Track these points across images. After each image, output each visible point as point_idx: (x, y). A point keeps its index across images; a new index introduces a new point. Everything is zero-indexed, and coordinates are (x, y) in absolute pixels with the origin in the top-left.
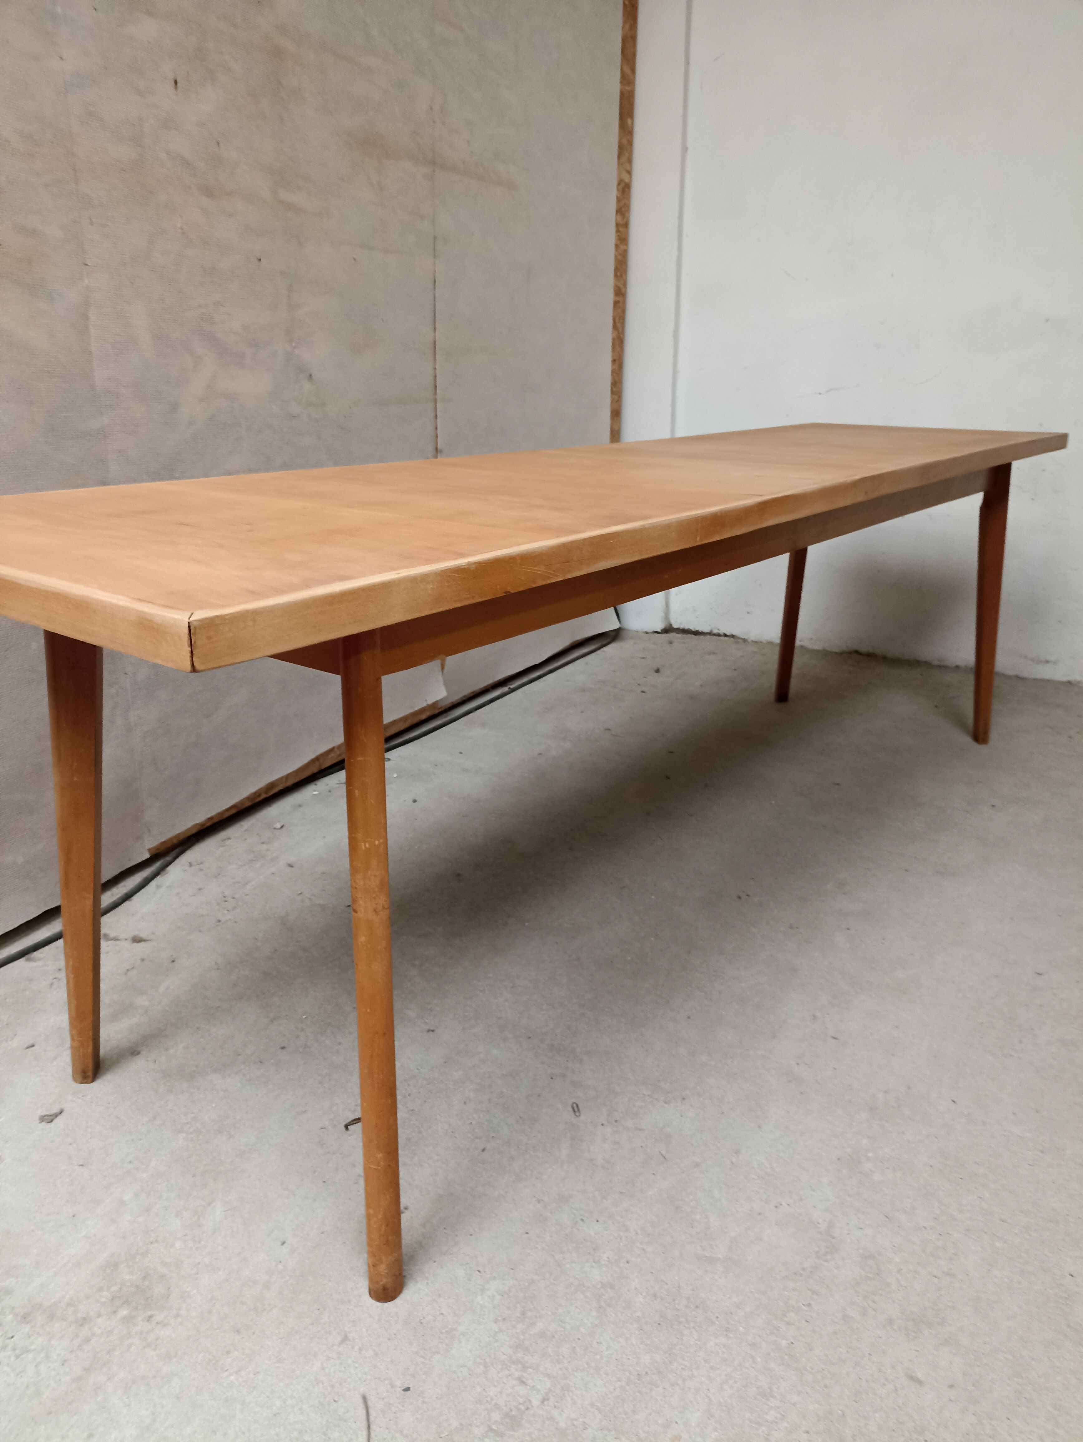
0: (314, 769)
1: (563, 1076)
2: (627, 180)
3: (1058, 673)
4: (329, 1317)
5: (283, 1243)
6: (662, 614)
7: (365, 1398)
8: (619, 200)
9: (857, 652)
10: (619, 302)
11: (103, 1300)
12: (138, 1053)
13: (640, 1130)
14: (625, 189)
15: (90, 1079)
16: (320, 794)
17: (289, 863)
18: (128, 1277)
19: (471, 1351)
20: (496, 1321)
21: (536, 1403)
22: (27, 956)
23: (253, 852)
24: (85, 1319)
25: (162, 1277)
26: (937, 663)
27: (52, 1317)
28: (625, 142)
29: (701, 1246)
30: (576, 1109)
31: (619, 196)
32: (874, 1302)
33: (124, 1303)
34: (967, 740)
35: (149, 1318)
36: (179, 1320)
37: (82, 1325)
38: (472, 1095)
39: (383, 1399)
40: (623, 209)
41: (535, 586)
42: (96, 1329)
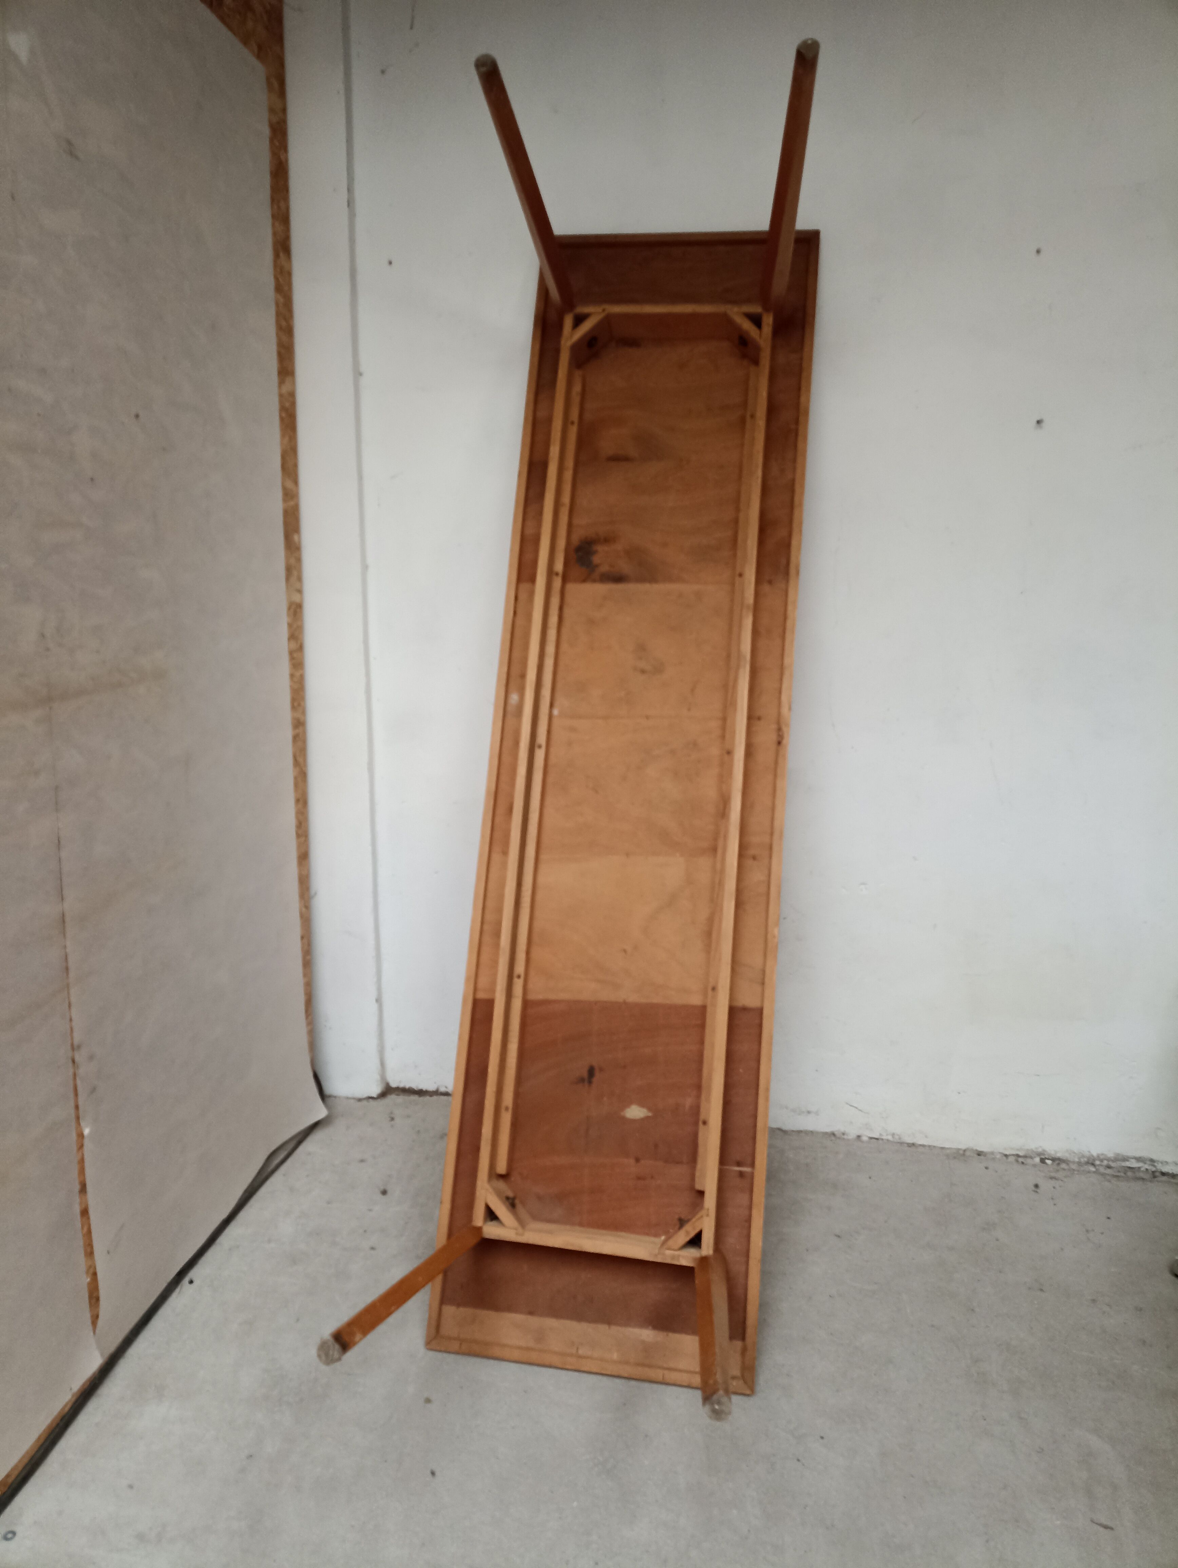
2: (298, 601)
6: (378, 1074)
8: (290, 625)
10: (298, 736)
14: (296, 610)
28: (292, 561)
31: (289, 621)
40: (296, 633)
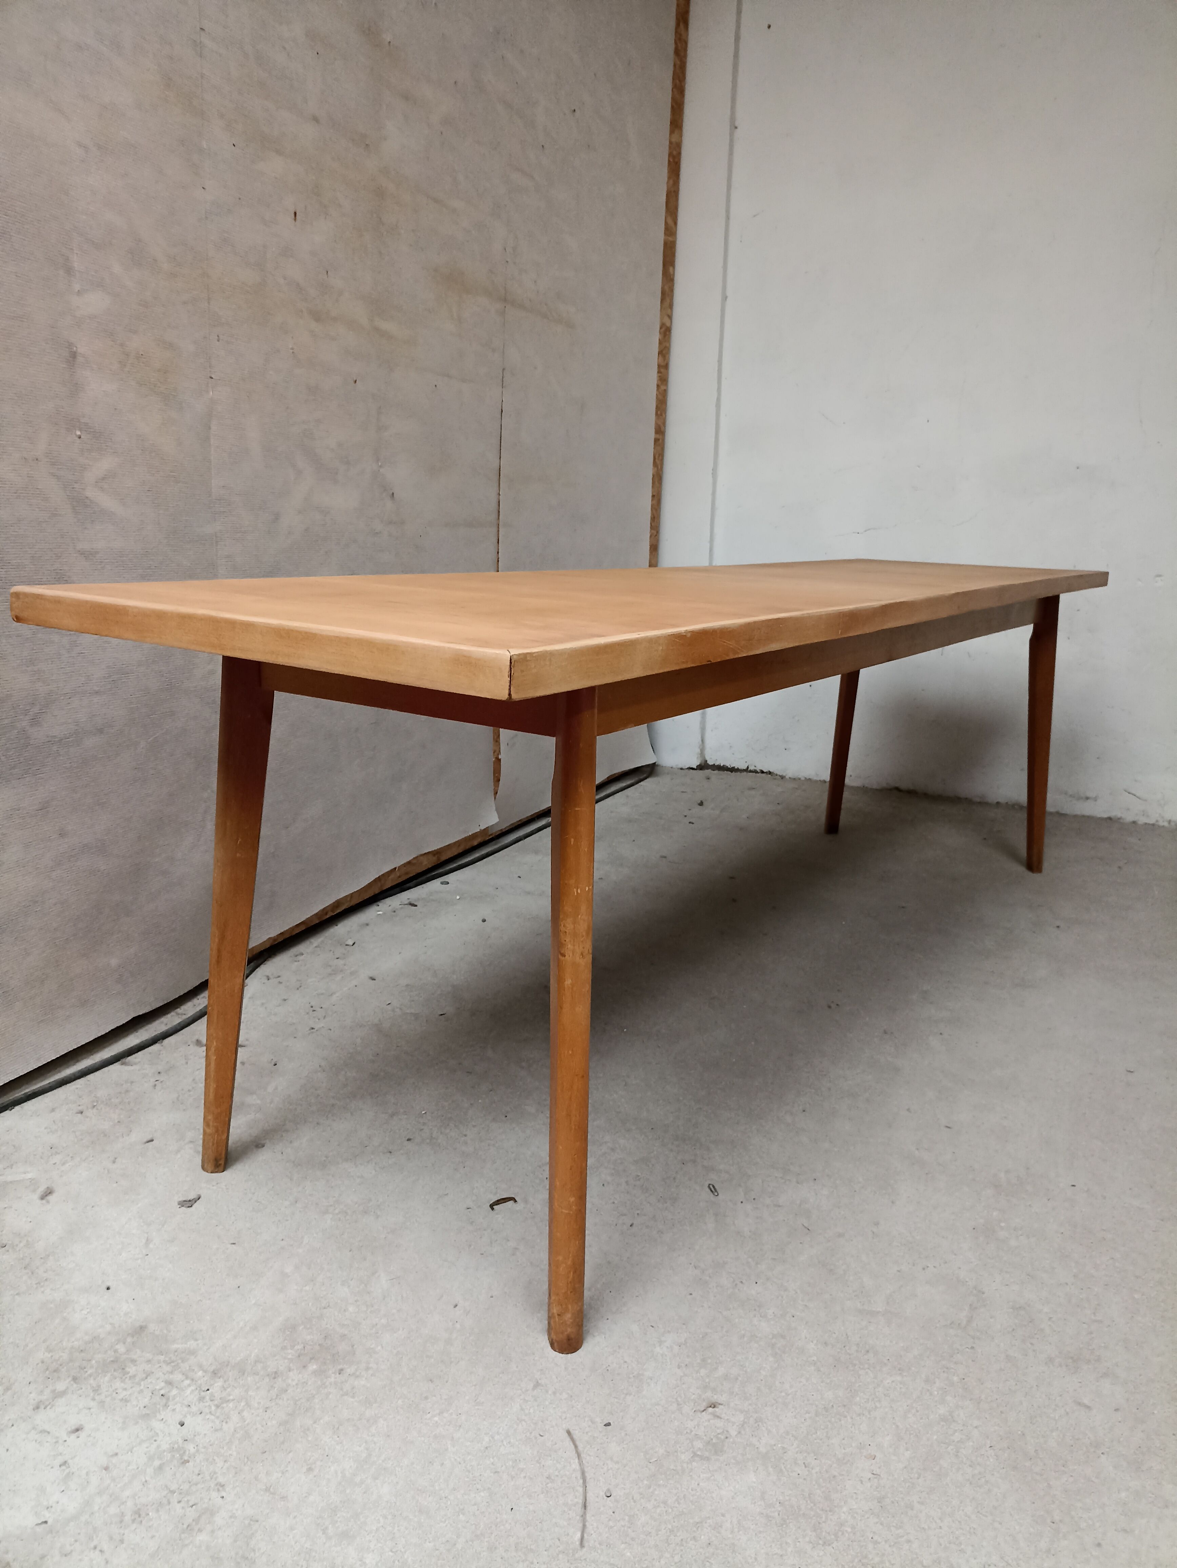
0: (376, 890)
1: (694, 1161)
2: (668, 324)
3: (1099, 810)
4: (517, 1367)
5: (456, 1306)
6: (698, 751)
7: (569, 1433)
8: (660, 343)
9: (897, 789)
10: (659, 440)
11: (290, 1356)
12: (263, 1146)
13: (779, 1206)
14: (666, 332)
15: (221, 1168)
16: (384, 914)
17: (370, 976)
18: (309, 1337)
19: (661, 1392)
20: (679, 1367)
21: (733, 1433)
22: (123, 1060)
23: (330, 966)
24: (276, 1373)
25: (343, 1336)
26: (978, 800)
27: (242, 1372)
28: (666, 288)
29: (860, 1302)
30: (713, 1189)
31: (661, 338)
32: (1032, 1344)
33: (311, 1359)
34: (1021, 869)
35: (341, 1371)
36: (370, 1372)
37: (275, 1378)
38: (609, 1179)
39: (587, 1433)
40: (664, 352)
41: (728, 658)
42: (290, 1381)
